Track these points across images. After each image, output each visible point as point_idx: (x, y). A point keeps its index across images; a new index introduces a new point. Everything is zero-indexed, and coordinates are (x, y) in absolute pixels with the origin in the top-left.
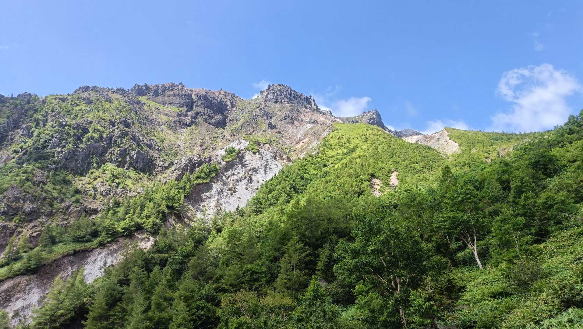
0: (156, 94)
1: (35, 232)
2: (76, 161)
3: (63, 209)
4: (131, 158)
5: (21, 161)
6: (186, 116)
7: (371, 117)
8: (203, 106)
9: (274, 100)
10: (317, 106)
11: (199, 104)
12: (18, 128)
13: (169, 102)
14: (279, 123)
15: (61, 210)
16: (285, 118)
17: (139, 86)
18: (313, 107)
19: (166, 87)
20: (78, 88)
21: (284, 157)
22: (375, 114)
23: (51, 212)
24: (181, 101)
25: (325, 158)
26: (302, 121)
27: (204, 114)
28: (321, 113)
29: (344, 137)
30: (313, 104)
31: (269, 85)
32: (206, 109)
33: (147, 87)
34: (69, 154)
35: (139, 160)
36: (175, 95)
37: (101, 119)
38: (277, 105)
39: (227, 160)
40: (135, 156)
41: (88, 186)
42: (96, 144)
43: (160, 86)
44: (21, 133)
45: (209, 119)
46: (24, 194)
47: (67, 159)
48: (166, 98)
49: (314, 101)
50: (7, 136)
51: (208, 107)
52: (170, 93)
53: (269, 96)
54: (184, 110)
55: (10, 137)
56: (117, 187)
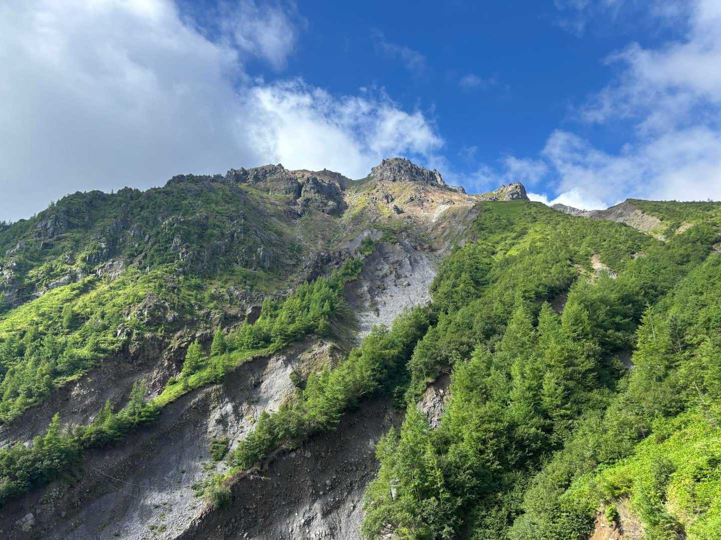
0: (257, 179)
1: (183, 342)
2: (202, 263)
3: (204, 317)
4: (258, 257)
5: (142, 266)
6: (295, 204)
7: (514, 192)
8: (312, 191)
9: (392, 178)
10: (444, 182)
11: (308, 189)
12: (127, 229)
13: (273, 187)
14: (405, 205)
15: (201, 318)
16: (412, 200)
17: (235, 171)
18: (439, 183)
19: (266, 171)
20: (171, 178)
21: (426, 246)
22: (519, 187)
23: (193, 320)
24: (286, 186)
25: (489, 244)
26: (433, 202)
27: (316, 200)
28: (451, 190)
29: (501, 218)
30: (439, 180)
31: (384, 160)
32: (317, 195)
33: (246, 173)
34: (194, 255)
35: (266, 259)
36: (278, 180)
37: (217, 212)
38: (396, 184)
39: (367, 253)
40: (261, 254)
41: (221, 290)
42: (218, 242)
43: (259, 170)
44: (132, 234)
45: (322, 207)
46: (162, 301)
47: (192, 261)
48: (269, 185)
49: (440, 175)
50: (118, 238)
51: (318, 192)
52: (272, 178)
53: (385, 174)
54: (291, 196)
55: (121, 239)
56: (251, 290)
